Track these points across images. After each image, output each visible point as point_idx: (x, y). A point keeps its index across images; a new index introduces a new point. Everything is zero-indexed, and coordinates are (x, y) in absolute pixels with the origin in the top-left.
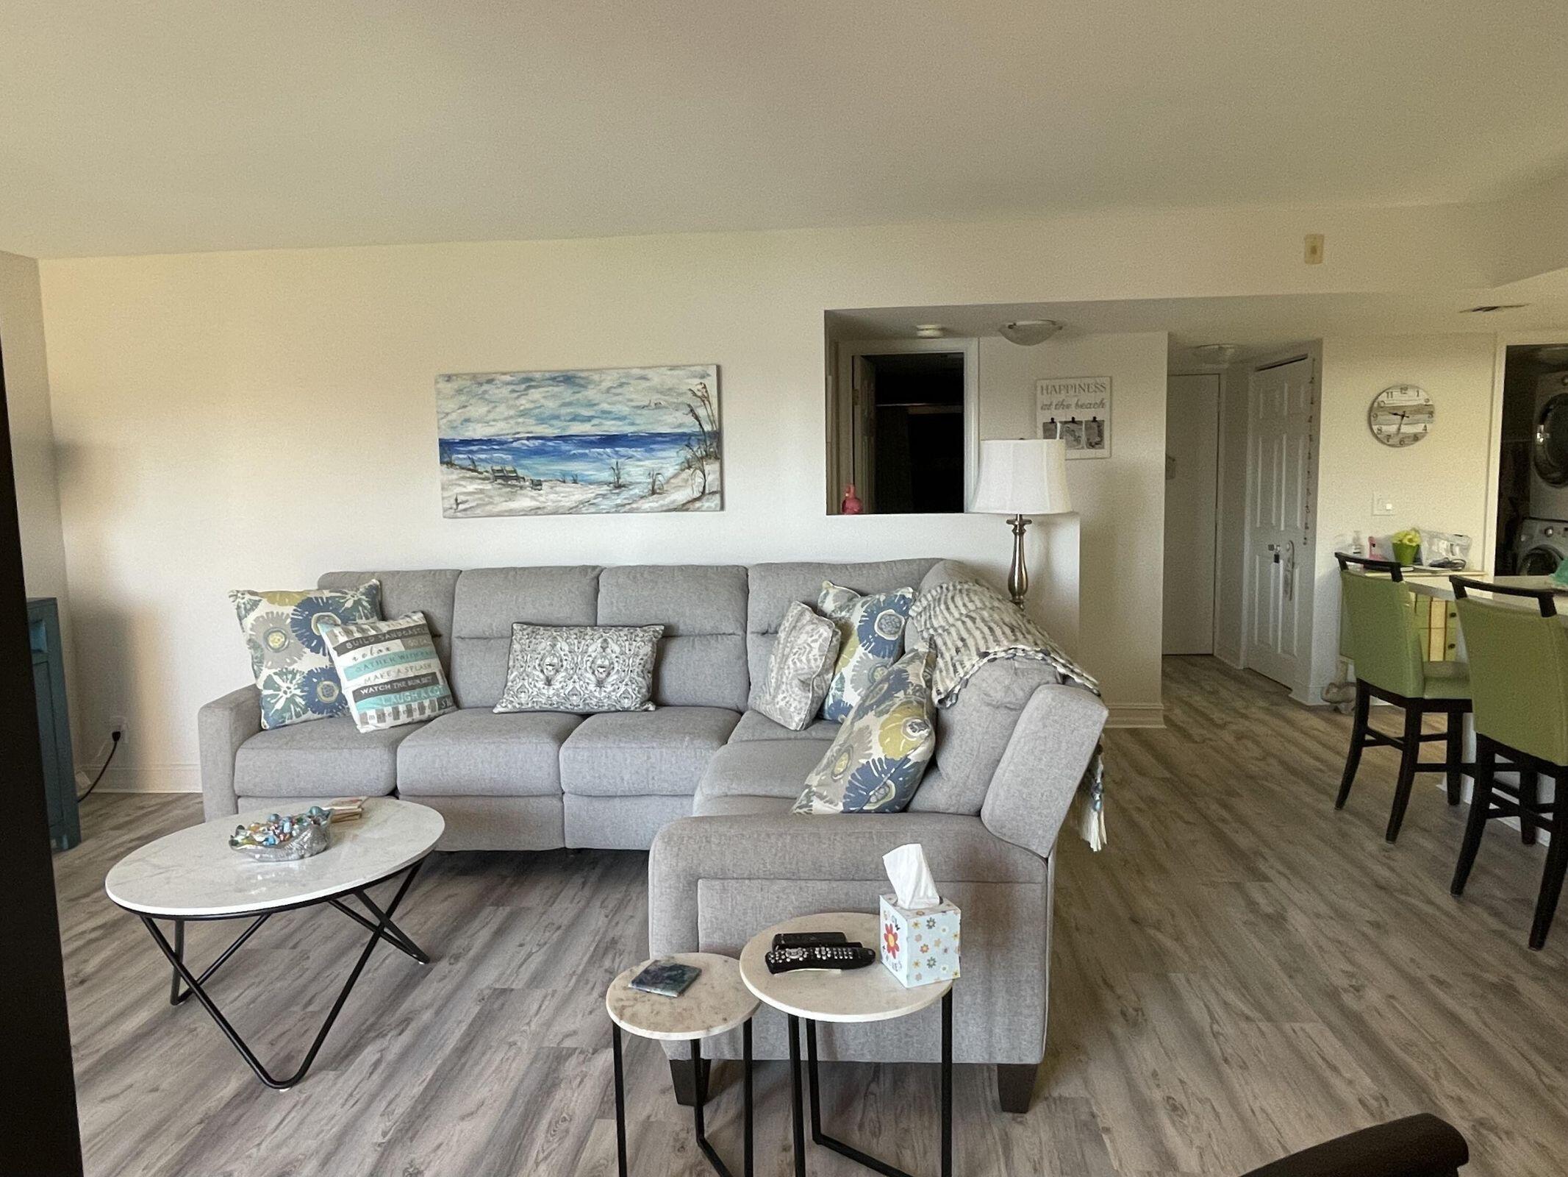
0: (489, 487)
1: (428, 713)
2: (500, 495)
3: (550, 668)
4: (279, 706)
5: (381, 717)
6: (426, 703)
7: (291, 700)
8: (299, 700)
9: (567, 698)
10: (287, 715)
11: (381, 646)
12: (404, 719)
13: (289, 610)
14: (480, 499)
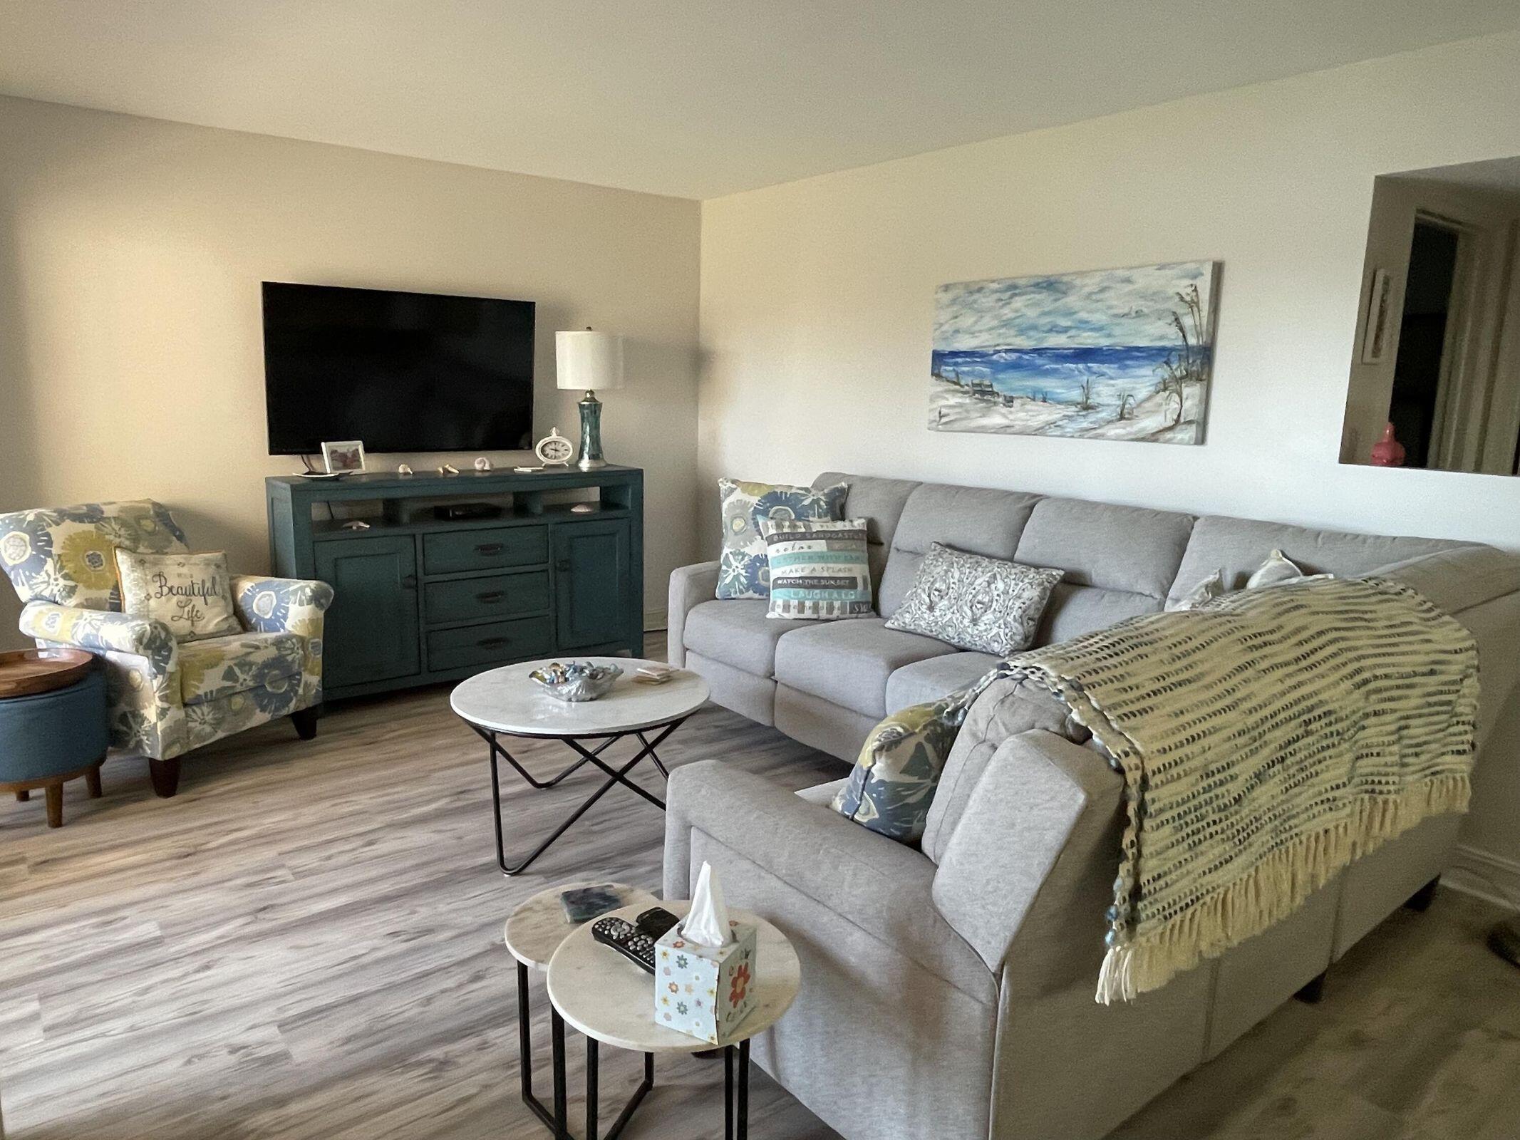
0: (967, 401)
1: (836, 613)
2: (976, 410)
3: (937, 593)
4: (727, 581)
5: (787, 608)
6: (837, 604)
7: (736, 578)
8: (743, 579)
9: (943, 628)
10: (732, 590)
11: (805, 543)
12: (808, 614)
13: (754, 500)
14: (959, 413)
